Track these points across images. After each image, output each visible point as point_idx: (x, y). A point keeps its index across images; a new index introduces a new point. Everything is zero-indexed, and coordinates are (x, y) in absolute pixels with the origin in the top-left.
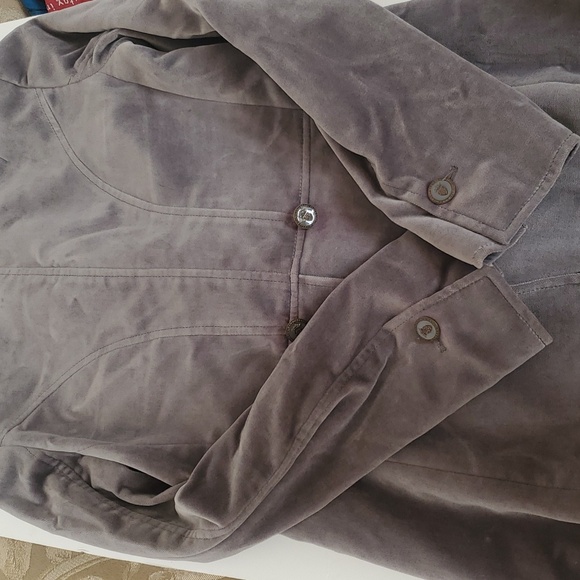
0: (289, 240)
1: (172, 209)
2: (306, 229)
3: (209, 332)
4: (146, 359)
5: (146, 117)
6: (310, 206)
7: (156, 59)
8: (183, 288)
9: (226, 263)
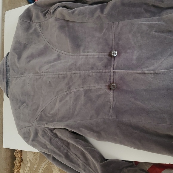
0: (110, 61)
1: (76, 54)
2: (114, 57)
3: (88, 88)
4: (70, 98)
5: (67, 29)
6: (116, 51)
7: (69, 12)
8: (80, 76)
9: (92, 68)
